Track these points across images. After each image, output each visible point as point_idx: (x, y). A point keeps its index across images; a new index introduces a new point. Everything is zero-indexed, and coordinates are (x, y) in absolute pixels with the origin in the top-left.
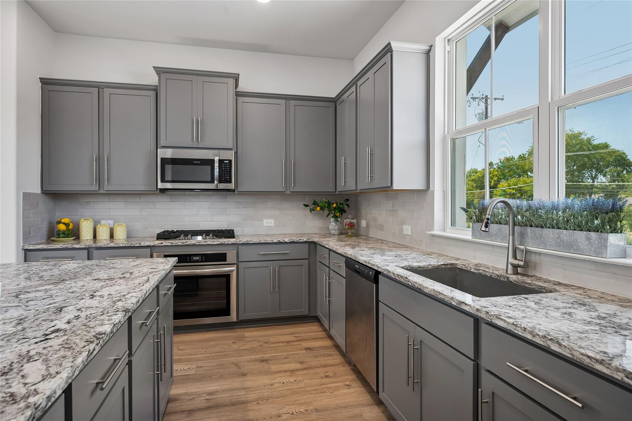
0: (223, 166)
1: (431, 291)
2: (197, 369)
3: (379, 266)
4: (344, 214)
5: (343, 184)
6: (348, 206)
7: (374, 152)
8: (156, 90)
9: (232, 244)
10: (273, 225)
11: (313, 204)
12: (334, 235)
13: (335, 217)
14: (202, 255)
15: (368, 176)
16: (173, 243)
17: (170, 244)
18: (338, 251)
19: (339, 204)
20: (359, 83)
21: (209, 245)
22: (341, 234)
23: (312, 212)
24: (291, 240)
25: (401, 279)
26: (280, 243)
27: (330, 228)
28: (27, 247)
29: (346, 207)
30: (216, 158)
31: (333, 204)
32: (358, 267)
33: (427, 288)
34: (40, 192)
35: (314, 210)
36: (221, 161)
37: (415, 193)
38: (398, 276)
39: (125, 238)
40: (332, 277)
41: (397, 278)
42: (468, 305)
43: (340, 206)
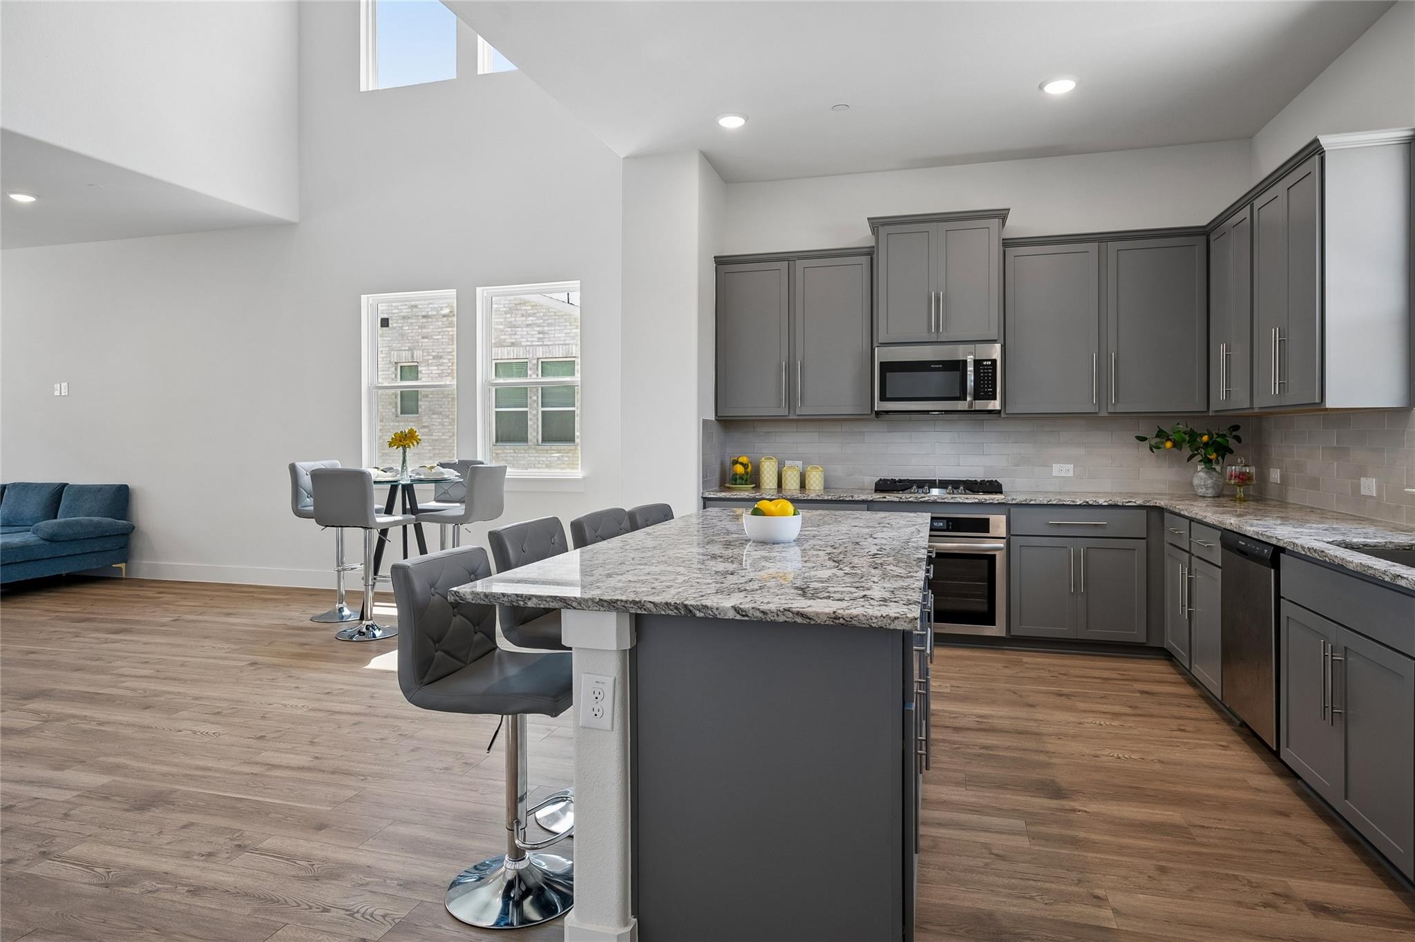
0: (982, 371)
1: (1357, 566)
2: (952, 689)
3: (1280, 538)
4: (1228, 456)
5: (1223, 396)
6: (1238, 439)
7: (1288, 338)
8: (870, 253)
9: (999, 503)
10: (1071, 474)
11: (1157, 436)
12: (1204, 497)
13: (1207, 462)
14: (948, 519)
15: (1275, 383)
16: (901, 498)
17: (897, 500)
18: (1208, 520)
19: (1215, 436)
20: (1258, 203)
21: (959, 503)
22: (1218, 496)
23: (1153, 452)
24: (1110, 502)
25: (1314, 554)
26: (1087, 506)
27: (1194, 484)
28: (707, 495)
29: (1232, 443)
30: (969, 357)
31: (1201, 435)
32: (1244, 544)
33: (1352, 562)
34: (714, 419)
35: (1158, 448)
36: (978, 363)
37: (1386, 413)
38: (1309, 551)
39: (822, 488)
40: (1196, 570)
41: (1308, 554)
42: (1405, 578)
43: (1218, 439)
